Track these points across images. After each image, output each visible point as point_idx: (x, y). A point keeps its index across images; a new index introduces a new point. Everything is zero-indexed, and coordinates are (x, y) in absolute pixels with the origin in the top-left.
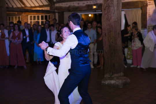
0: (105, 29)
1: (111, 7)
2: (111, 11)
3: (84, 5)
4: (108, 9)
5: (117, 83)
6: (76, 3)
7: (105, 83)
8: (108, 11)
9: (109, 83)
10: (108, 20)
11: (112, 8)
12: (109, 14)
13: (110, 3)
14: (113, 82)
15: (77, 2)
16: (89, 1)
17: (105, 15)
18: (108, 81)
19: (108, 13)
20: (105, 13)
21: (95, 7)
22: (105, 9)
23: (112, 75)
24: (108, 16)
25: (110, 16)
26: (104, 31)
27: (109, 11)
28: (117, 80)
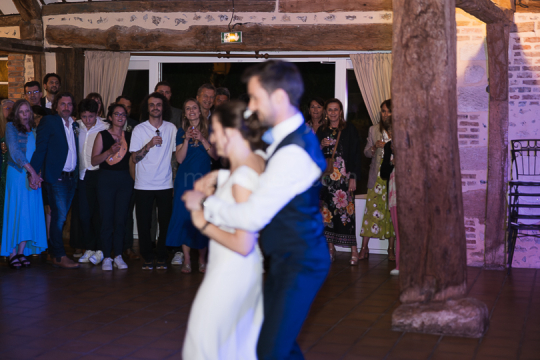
0: (407, 119)
1: (437, 38)
2: (433, 54)
3: (184, 27)
4: (419, 46)
5: (463, 321)
6: (145, 18)
7: (410, 325)
8: (419, 55)
9: (427, 322)
10: (422, 87)
11: (440, 43)
12: (425, 63)
13: (429, 23)
14: (444, 317)
15: (151, 14)
16: (203, 15)
17: (409, 66)
18: (424, 315)
19: (419, 59)
20: (408, 59)
21: (231, 38)
22: (406, 46)
23: (438, 290)
24: (419, 70)
25: (431, 73)
26: (402, 128)
27: (424, 54)
28: (462, 311)
